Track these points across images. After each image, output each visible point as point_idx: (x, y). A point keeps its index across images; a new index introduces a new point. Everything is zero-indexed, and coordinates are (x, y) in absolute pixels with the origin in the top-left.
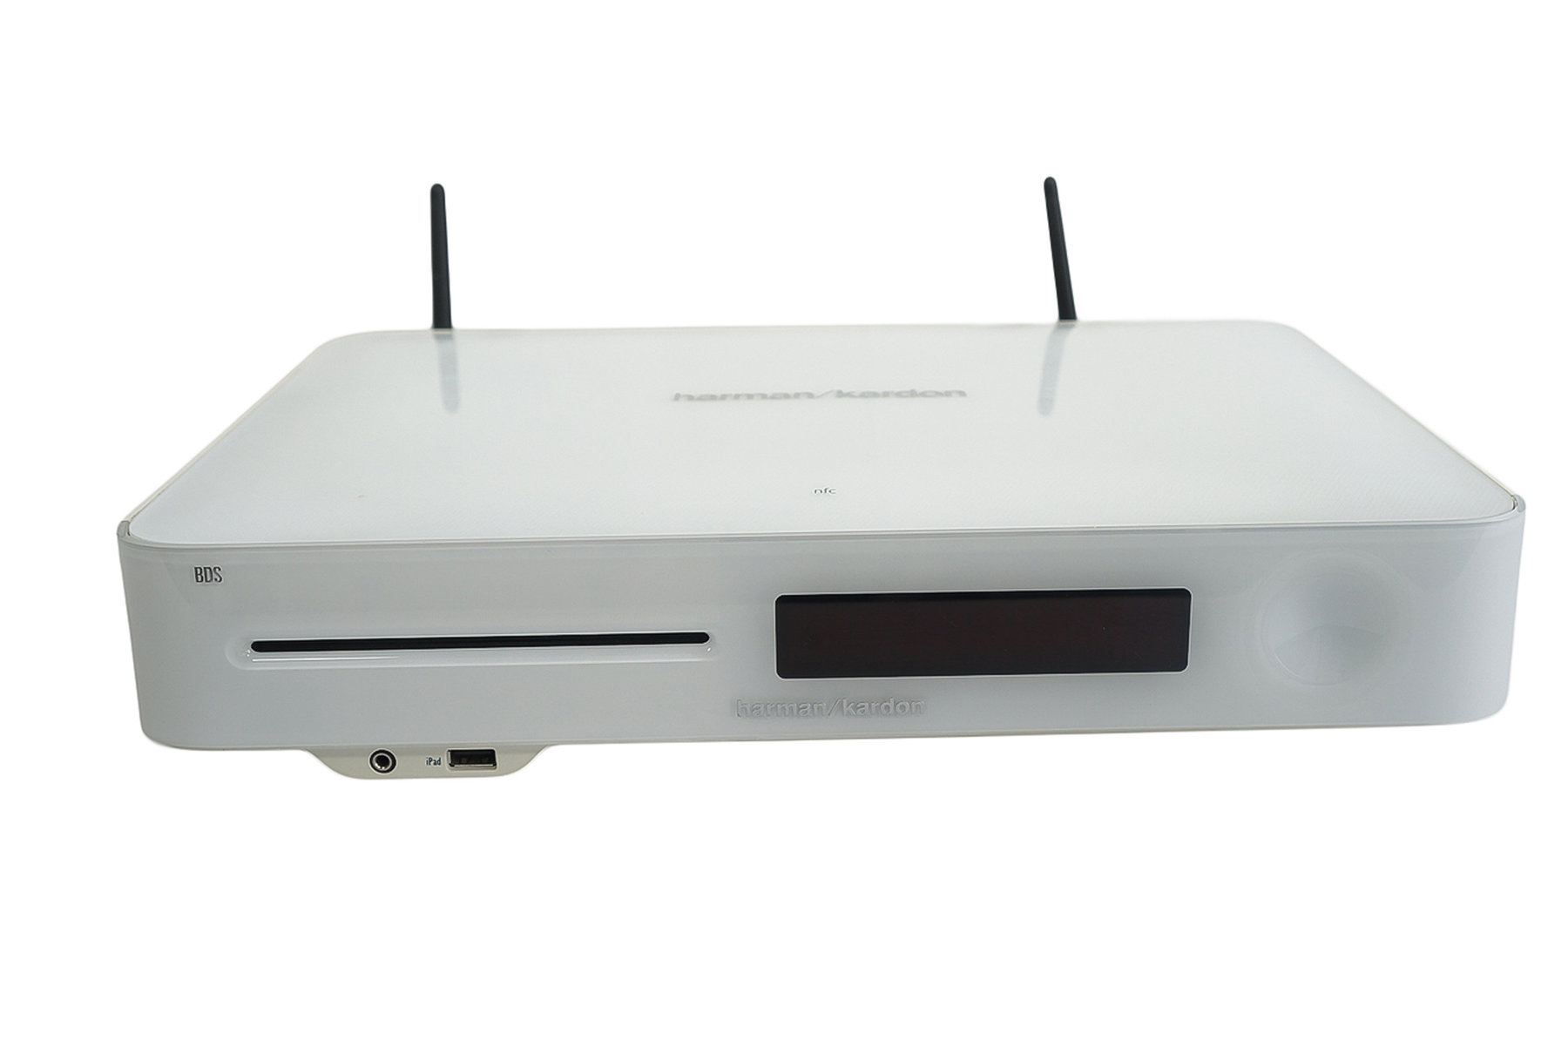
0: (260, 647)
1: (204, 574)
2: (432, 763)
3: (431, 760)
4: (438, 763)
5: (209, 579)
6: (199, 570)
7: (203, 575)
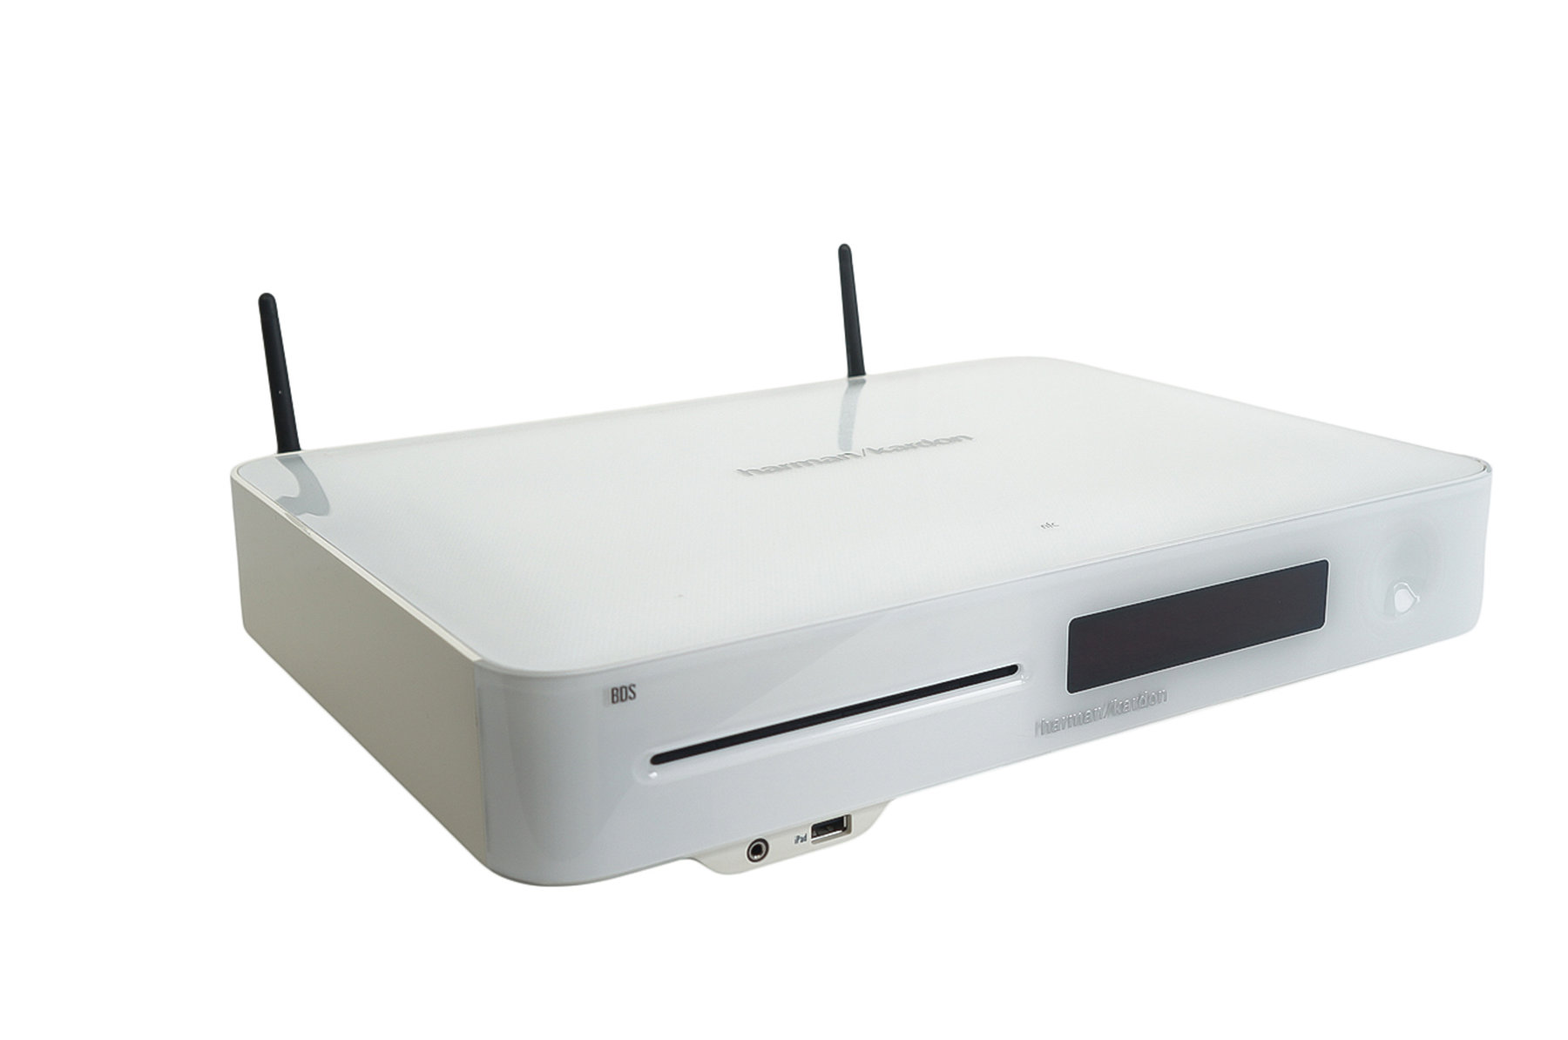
0: (658, 760)
1: (621, 694)
2: (800, 840)
3: (798, 837)
4: (804, 839)
5: (624, 697)
6: (615, 691)
7: (619, 695)
